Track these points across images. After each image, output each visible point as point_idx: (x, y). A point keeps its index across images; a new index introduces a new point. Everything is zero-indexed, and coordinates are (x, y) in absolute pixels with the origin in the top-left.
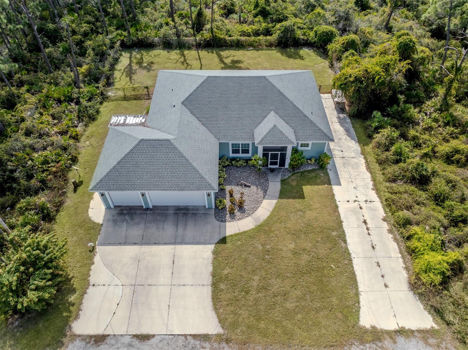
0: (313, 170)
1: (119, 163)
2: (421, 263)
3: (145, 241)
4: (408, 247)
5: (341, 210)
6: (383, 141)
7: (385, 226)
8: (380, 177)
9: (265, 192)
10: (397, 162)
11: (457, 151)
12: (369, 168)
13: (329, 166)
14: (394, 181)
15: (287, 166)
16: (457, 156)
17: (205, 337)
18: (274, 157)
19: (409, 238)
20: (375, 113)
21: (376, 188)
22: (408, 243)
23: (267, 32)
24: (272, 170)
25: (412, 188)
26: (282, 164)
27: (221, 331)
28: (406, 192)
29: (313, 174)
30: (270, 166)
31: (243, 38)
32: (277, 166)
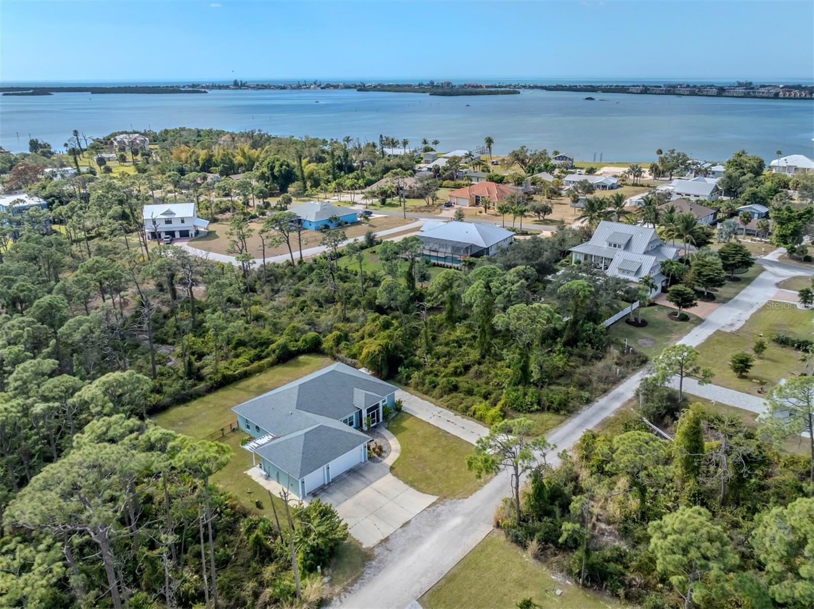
0: (396, 415)
1: (303, 453)
2: (488, 420)
3: (350, 495)
4: (477, 419)
5: (431, 423)
6: (417, 380)
7: (459, 417)
8: (433, 400)
9: (384, 438)
10: (435, 387)
11: (456, 368)
12: (423, 399)
13: (403, 409)
14: (442, 397)
15: (381, 420)
16: (459, 370)
17: (434, 504)
18: (373, 415)
19: (474, 414)
20: (399, 369)
21: (437, 405)
22: (476, 416)
23: (259, 357)
24: (375, 427)
25: (454, 394)
26: (378, 421)
27: (438, 497)
28: (453, 398)
29: (399, 417)
30: (372, 426)
31: (248, 368)
32: (375, 424)
